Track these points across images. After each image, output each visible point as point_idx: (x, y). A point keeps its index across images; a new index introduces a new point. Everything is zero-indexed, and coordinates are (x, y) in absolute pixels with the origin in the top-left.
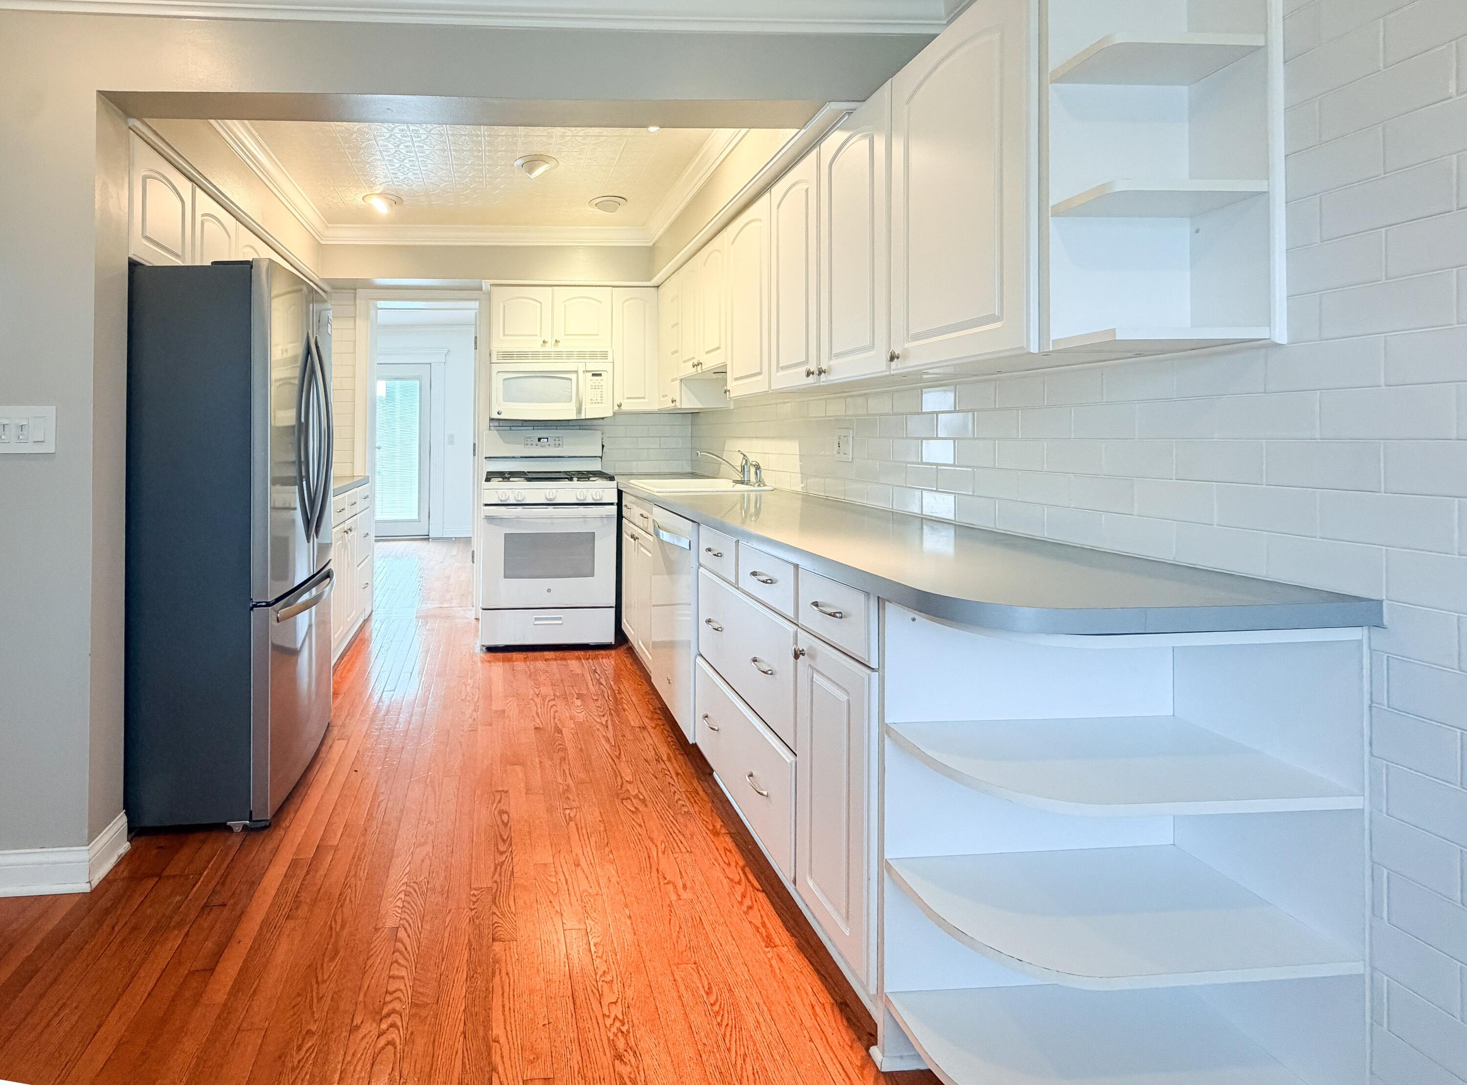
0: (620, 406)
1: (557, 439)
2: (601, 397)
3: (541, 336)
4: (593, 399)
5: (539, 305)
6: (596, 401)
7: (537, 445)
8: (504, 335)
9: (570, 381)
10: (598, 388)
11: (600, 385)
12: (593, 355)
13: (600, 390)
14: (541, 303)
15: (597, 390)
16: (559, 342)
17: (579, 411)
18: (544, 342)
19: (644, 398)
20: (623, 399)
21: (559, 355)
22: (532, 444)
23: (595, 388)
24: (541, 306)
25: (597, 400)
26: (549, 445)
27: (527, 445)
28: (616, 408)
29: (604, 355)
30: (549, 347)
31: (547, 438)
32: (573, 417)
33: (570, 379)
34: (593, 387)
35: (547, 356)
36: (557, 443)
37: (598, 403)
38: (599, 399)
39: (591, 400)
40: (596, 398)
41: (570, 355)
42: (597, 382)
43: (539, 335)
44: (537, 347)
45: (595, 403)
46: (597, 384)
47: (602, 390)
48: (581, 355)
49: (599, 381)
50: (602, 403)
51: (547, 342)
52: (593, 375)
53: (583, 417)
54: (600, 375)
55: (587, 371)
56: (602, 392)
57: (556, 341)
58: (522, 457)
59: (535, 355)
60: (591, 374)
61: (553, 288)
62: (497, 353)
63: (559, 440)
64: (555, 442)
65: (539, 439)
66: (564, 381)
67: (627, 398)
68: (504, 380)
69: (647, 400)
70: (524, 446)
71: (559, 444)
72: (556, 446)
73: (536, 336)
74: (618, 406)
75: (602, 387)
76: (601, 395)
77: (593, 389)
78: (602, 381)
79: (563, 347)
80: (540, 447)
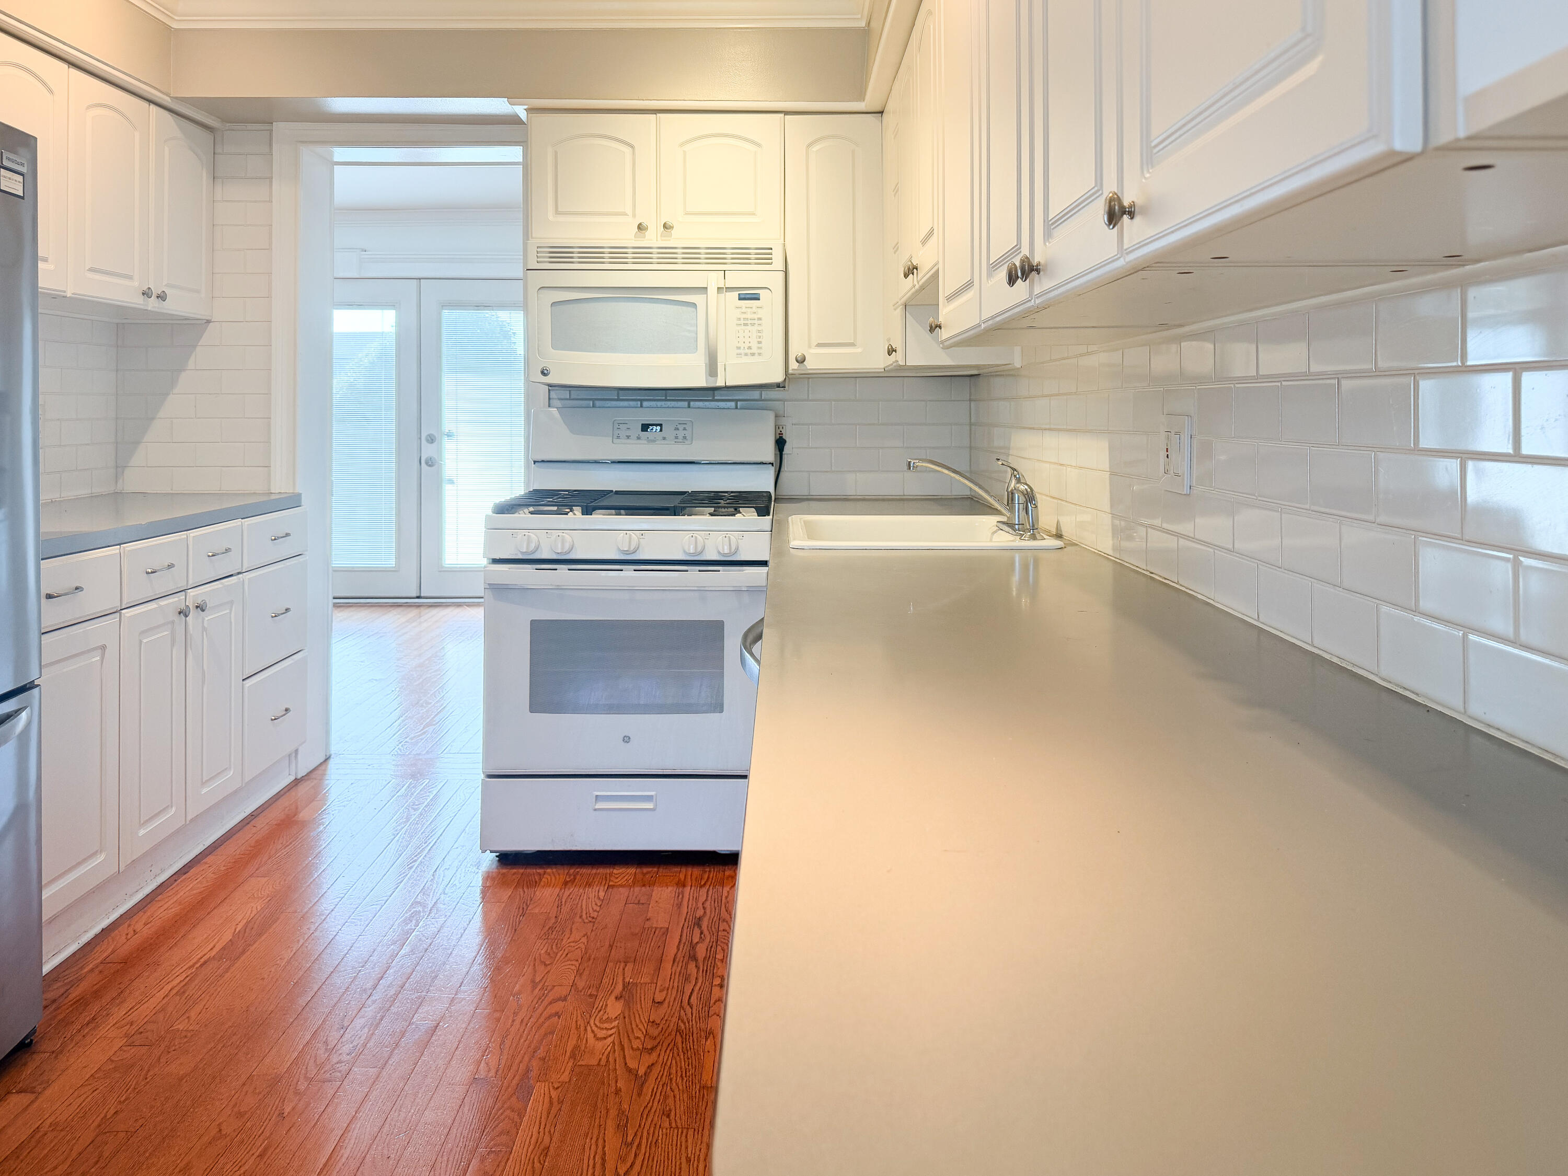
0: (801, 361)
1: (681, 427)
2: (760, 342)
3: (634, 216)
4: (742, 345)
5: (627, 150)
6: (749, 351)
7: (639, 438)
8: (556, 211)
9: (694, 309)
10: (753, 325)
11: (756, 316)
12: (743, 255)
13: (756, 327)
15: (749, 328)
16: (671, 228)
17: (712, 370)
18: (640, 227)
19: (852, 345)
20: (810, 347)
21: (668, 255)
22: (628, 437)
23: (745, 325)
24: (633, 153)
25: (750, 348)
26: (664, 439)
27: (618, 437)
28: (793, 365)
29: (764, 255)
30: (653, 238)
31: (661, 425)
32: (701, 381)
33: (694, 305)
34: (742, 322)
35: (643, 255)
36: (681, 433)
37: (753, 354)
38: (754, 345)
39: (739, 348)
40: (747, 345)
41: (692, 255)
42: (749, 310)
43: (629, 211)
44: (626, 236)
45: (746, 355)
46: (749, 316)
47: (760, 328)
48: (716, 255)
49: (754, 310)
50: (760, 354)
51: (646, 229)
52: (741, 298)
53: (720, 383)
54: (757, 297)
55: (729, 289)
56: (759, 331)
57: (665, 226)
59: (618, 254)
60: (736, 295)
61: (658, 115)
62: (539, 250)
63: (685, 429)
64: (677, 432)
65: (645, 427)
66: (684, 308)
67: (819, 345)
68: (553, 304)
69: (859, 350)
70: (616, 441)
71: (685, 438)
72: (676, 440)
73: (626, 215)
74: (797, 361)
75: (760, 322)
76: (759, 340)
77: (743, 327)
78: (759, 310)
79: (678, 239)
80: (646, 442)
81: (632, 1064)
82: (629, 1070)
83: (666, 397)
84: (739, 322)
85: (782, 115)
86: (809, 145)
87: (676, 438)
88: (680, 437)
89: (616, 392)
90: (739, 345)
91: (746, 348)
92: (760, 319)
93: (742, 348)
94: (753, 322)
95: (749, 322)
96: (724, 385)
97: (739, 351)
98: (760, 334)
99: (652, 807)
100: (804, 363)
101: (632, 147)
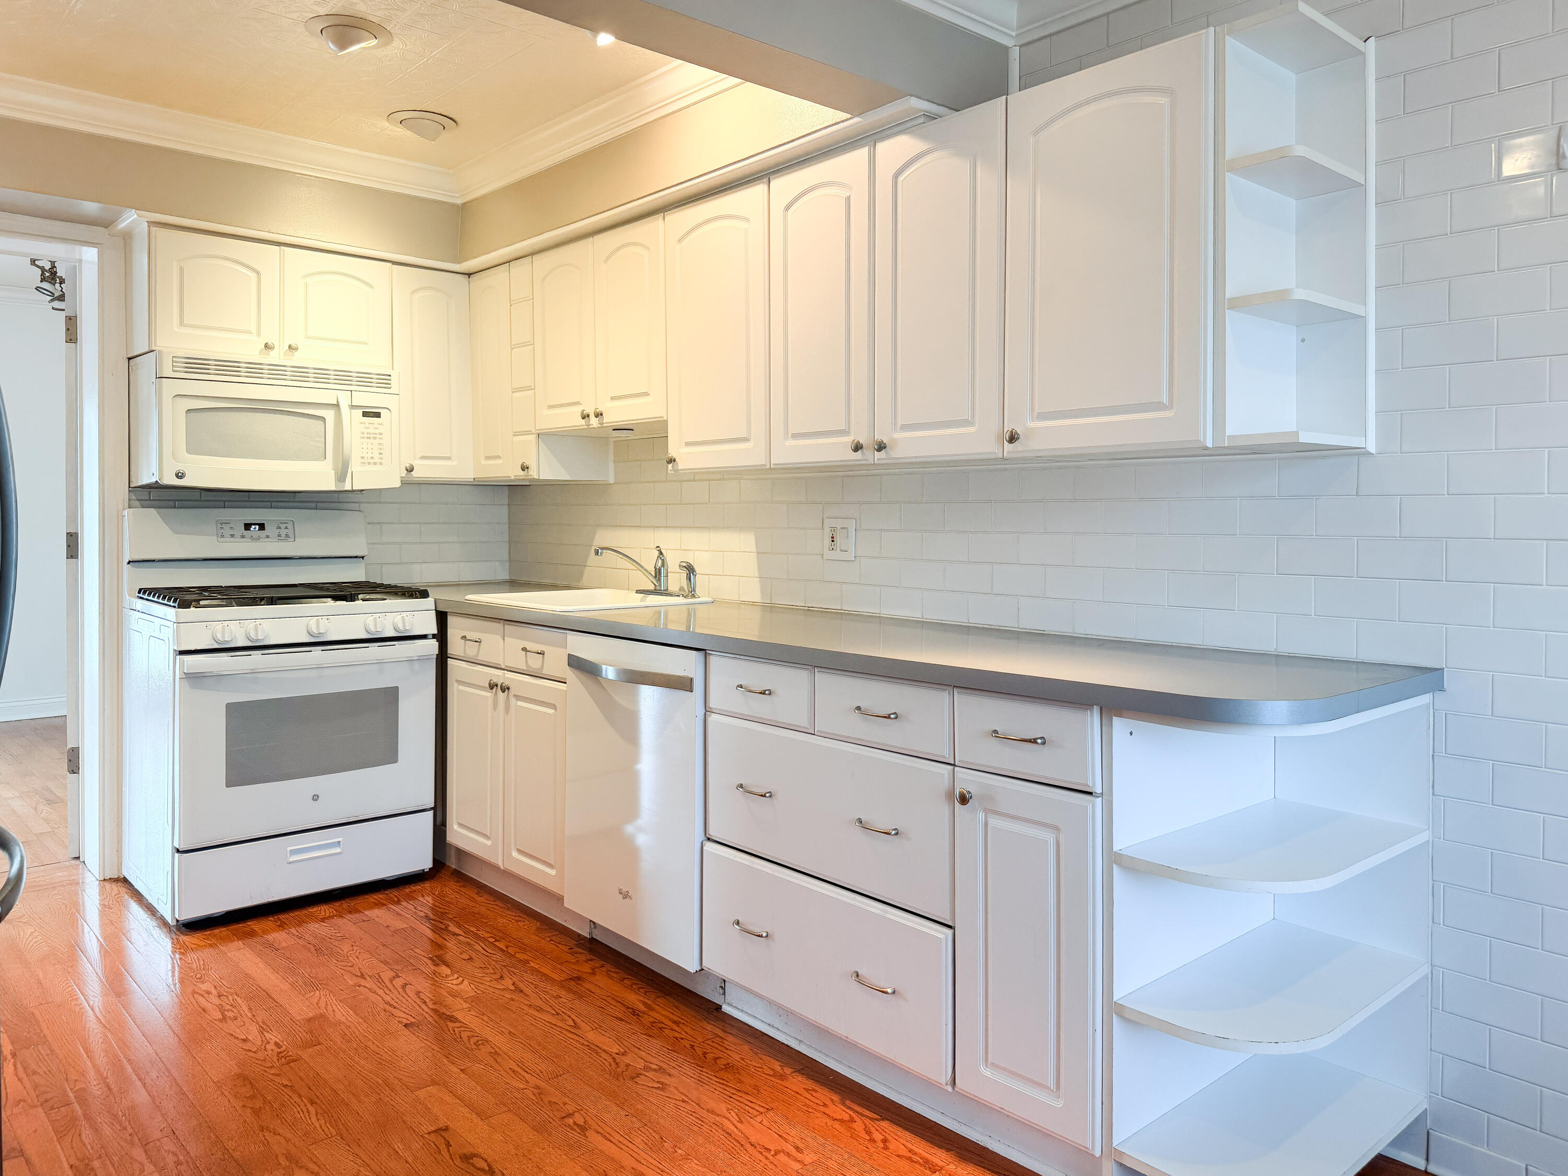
1: (283, 526)
3: (259, 334)
4: (365, 455)
5: (252, 274)
6: (372, 461)
7: (243, 537)
8: (181, 323)
9: (324, 423)
10: (375, 438)
11: (377, 431)
12: (365, 379)
13: (378, 441)
15: (372, 440)
16: (297, 349)
18: (267, 346)
19: (449, 458)
20: (418, 458)
21: (300, 374)
22: (232, 536)
23: (368, 438)
24: (258, 277)
25: (372, 458)
26: (268, 537)
27: (222, 536)
28: (404, 474)
29: (385, 381)
31: (263, 524)
32: (330, 485)
33: (323, 419)
34: (366, 435)
35: (277, 371)
36: (283, 532)
37: (375, 464)
39: (363, 458)
40: (370, 455)
42: (372, 426)
43: (255, 330)
44: (252, 354)
45: (369, 463)
46: (371, 431)
48: (343, 377)
49: (376, 426)
50: (381, 464)
51: (273, 348)
52: (365, 414)
53: (348, 487)
54: (378, 415)
55: (355, 407)
56: (380, 444)
57: (290, 347)
58: (208, 560)
59: (254, 369)
60: (360, 412)
61: (282, 248)
62: (174, 359)
63: (286, 528)
64: (279, 530)
65: (247, 526)
66: (313, 421)
67: (423, 458)
68: (189, 411)
69: (455, 463)
70: (220, 539)
71: (287, 536)
72: (280, 538)
73: (251, 333)
74: (407, 470)
75: (380, 436)
76: (381, 452)
77: (366, 440)
78: (380, 426)
80: (251, 541)
84: (363, 436)
85: (390, 264)
86: (412, 293)
87: (279, 536)
88: (283, 535)
90: (362, 456)
91: (369, 458)
92: (381, 434)
93: (366, 458)
95: (372, 436)
96: (351, 489)
97: (363, 461)
98: (381, 447)
100: (412, 473)
101: (258, 273)
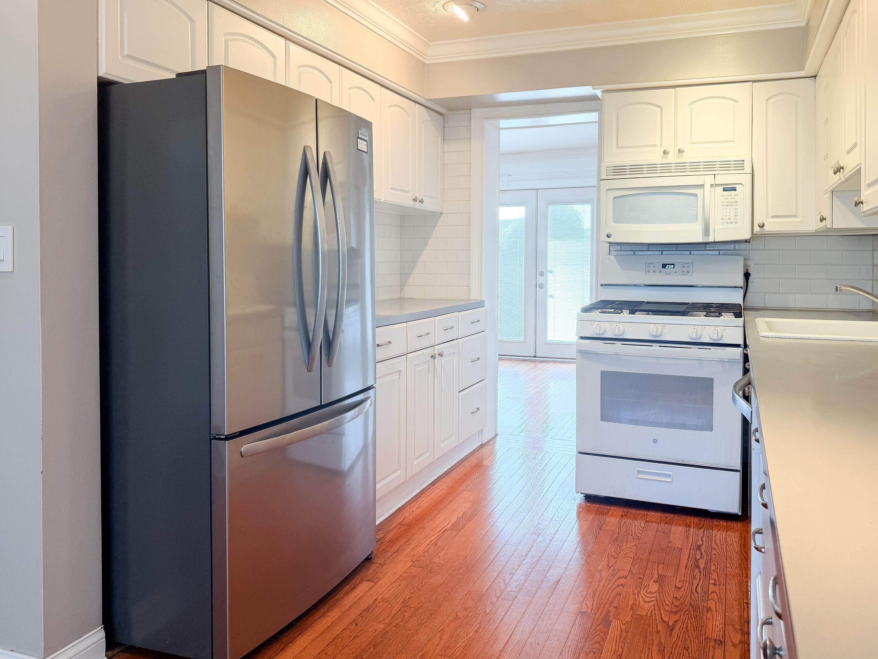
0: (762, 226)
1: (686, 266)
2: (736, 216)
3: (661, 146)
4: (725, 217)
5: (658, 110)
6: (729, 221)
7: (660, 272)
8: (618, 147)
9: (696, 198)
10: (732, 205)
11: (733, 200)
12: (725, 165)
13: (734, 207)
14: (661, 108)
15: (730, 207)
16: (683, 151)
17: (706, 231)
18: (665, 152)
19: (795, 216)
20: (767, 218)
21: (681, 167)
22: (654, 271)
23: (727, 206)
24: (662, 111)
25: (730, 219)
26: (676, 272)
27: (649, 272)
28: (757, 229)
29: (739, 165)
30: (672, 158)
31: (674, 265)
32: (699, 239)
33: (696, 195)
34: (725, 204)
36: (686, 269)
37: (732, 223)
38: (733, 217)
39: (723, 219)
40: (728, 217)
41: (695, 166)
42: (729, 197)
43: (658, 144)
44: (656, 158)
45: (727, 223)
46: (729, 200)
47: (736, 207)
48: (710, 166)
49: (733, 197)
50: (736, 223)
51: (668, 153)
52: (724, 190)
53: (711, 240)
54: (734, 189)
55: (717, 185)
56: (735, 209)
57: (679, 151)
58: (645, 286)
60: (721, 188)
61: (676, 89)
62: (607, 169)
63: (688, 267)
64: (683, 268)
65: (664, 266)
66: (690, 197)
67: (773, 217)
68: (614, 198)
69: (800, 219)
70: (647, 273)
71: (688, 272)
72: (683, 273)
74: (759, 226)
75: (736, 204)
78: (735, 196)
79: (687, 158)
80: (664, 274)
81: (666, 619)
82: (664, 622)
83: (677, 249)
84: (723, 204)
85: (751, 83)
86: (768, 100)
87: (683, 272)
88: (685, 272)
89: (647, 246)
91: (727, 219)
92: (736, 202)
94: (731, 204)
95: (729, 204)
96: (713, 241)
97: (723, 221)
99: (670, 481)
100: (764, 227)
